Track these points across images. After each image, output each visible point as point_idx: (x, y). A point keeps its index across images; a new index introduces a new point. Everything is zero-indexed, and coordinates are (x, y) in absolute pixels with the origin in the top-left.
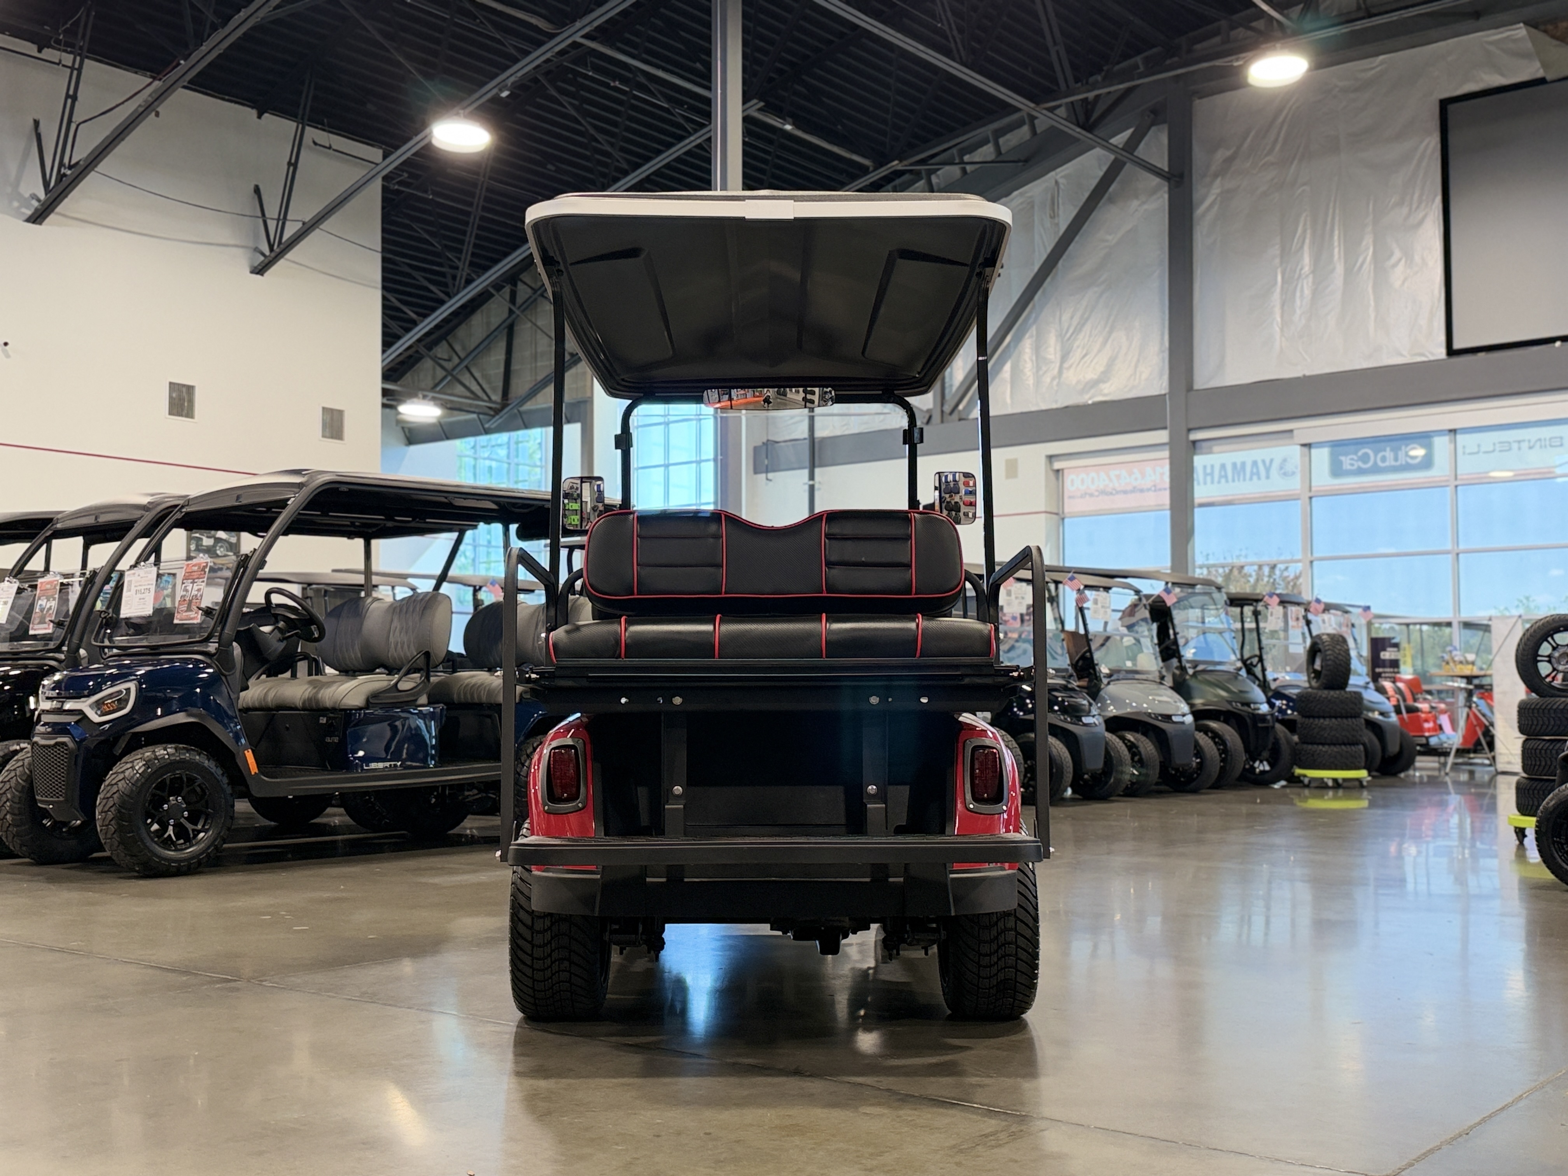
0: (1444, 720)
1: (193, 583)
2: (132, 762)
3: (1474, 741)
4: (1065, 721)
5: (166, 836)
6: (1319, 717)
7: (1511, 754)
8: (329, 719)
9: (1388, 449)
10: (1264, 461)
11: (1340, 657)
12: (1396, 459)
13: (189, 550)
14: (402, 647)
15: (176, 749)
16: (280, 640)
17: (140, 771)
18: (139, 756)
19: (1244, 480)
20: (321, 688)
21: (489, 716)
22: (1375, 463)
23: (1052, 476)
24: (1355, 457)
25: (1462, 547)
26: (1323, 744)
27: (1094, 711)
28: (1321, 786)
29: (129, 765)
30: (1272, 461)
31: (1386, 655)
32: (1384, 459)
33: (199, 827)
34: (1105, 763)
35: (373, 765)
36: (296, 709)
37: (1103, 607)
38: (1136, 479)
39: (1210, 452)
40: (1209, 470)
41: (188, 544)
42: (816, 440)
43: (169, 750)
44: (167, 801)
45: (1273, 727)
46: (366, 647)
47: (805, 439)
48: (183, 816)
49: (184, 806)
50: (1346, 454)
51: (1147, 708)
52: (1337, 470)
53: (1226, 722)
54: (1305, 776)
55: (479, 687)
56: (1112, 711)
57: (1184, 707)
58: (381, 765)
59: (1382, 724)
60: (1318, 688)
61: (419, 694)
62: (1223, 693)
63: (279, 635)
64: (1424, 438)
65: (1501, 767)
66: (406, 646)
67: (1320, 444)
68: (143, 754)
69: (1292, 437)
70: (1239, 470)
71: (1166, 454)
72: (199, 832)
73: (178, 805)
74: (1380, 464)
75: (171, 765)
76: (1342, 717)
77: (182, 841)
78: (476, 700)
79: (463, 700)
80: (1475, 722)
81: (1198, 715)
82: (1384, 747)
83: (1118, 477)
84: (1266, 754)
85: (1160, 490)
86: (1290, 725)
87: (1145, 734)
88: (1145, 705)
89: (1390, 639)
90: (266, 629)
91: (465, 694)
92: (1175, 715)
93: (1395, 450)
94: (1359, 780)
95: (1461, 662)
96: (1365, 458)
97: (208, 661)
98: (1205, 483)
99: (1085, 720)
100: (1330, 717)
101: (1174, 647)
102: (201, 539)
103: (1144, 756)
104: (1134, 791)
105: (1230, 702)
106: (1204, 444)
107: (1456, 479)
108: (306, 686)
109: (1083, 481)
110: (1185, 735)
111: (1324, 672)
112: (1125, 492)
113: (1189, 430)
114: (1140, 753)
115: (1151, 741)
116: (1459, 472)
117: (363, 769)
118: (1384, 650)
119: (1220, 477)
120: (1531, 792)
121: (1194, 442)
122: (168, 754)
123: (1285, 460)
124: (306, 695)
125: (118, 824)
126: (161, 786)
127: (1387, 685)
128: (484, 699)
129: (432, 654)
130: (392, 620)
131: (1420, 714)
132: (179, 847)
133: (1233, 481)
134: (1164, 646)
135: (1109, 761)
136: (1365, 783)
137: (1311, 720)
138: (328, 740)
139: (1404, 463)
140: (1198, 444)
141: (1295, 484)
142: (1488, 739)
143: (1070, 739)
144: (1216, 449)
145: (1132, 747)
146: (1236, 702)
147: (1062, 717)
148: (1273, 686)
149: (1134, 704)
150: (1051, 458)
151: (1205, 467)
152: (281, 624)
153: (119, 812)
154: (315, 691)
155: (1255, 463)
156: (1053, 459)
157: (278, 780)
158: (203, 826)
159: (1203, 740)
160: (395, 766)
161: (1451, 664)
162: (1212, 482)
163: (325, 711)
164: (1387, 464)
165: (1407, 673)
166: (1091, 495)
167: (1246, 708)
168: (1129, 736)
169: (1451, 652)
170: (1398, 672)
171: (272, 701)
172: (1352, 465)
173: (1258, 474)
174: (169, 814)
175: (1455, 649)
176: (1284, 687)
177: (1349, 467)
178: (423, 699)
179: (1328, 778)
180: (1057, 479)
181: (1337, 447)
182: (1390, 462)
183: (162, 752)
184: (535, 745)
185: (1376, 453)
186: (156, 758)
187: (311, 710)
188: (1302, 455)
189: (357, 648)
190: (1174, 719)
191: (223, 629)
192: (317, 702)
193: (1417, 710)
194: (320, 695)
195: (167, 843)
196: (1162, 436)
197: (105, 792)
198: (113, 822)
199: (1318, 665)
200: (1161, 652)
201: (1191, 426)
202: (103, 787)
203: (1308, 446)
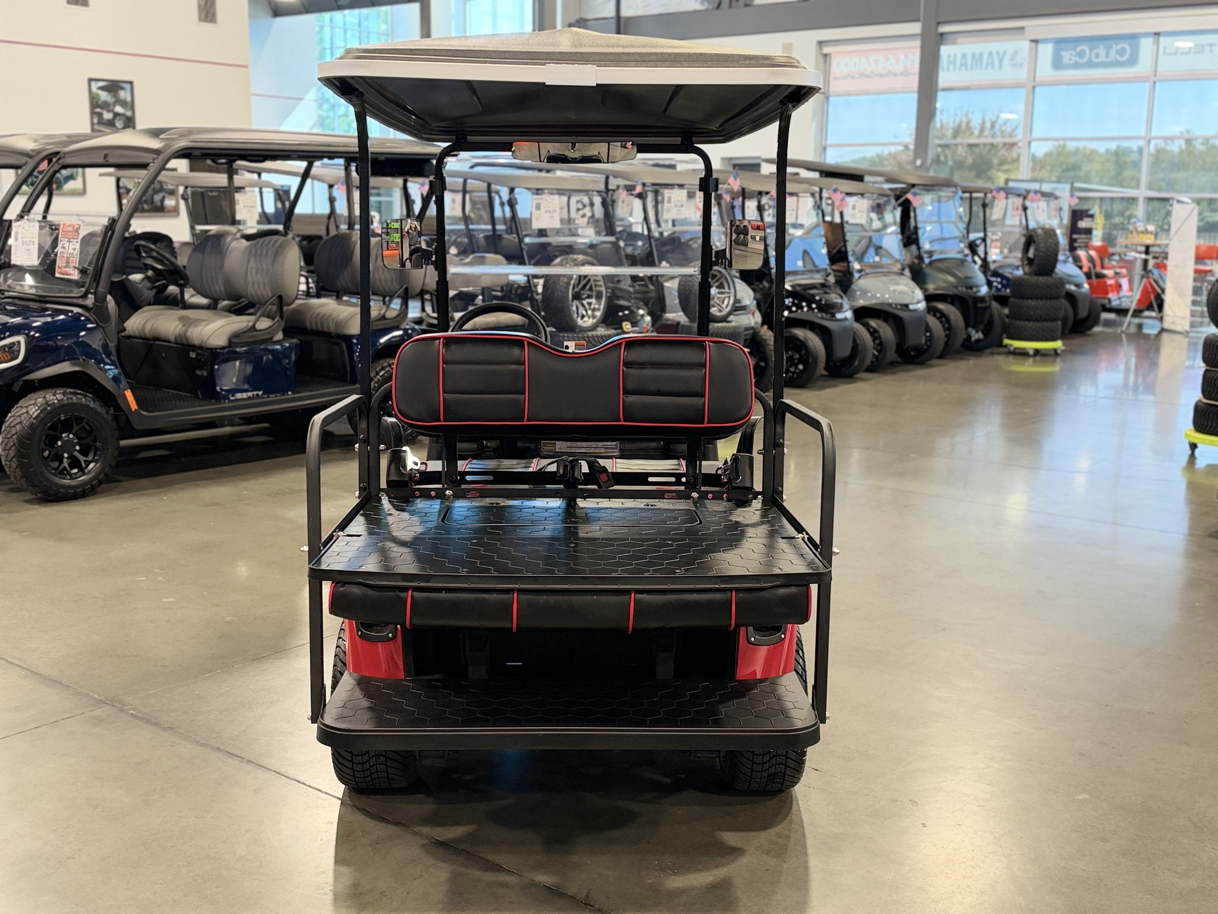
0: (1124, 282)
1: (69, 242)
2: (27, 407)
3: (1147, 303)
4: (822, 318)
5: (61, 468)
6: (1028, 298)
7: (1176, 316)
8: (198, 355)
9: (1102, 47)
10: (998, 53)
11: (1051, 249)
12: (1107, 56)
13: (92, 124)
14: (259, 286)
15: (64, 394)
16: (149, 289)
17: (34, 416)
18: (33, 402)
19: (981, 68)
20: (189, 326)
21: (338, 344)
22: (1090, 58)
23: (821, 59)
24: (1073, 53)
25: (1154, 133)
26: (1028, 320)
27: (846, 306)
28: (1023, 354)
29: (24, 410)
30: (1005, 53)
31: (1083, 224)
32: (1097, 55)
33: (90, 458)
34: (853, 348)
35: (239, 396)
36: (169, 342)
37: (859, 211)
38: (891, 64)
39: (954, 43)
40: (952, 59)
41: (92, 119)
42: (622, 20)
43: (58, 396)
44: (60, 438)
45: (989, 307)
46: (228, 283)
47: (612, 18)
48: (75, 450)
49: (76, 441)
50: (1066, 50)
51: (888, 299)
52: (1058, 64)
53: (952, 303)
54: (1011, 345)
55: (328, 318)
56: (861, 303)
57: (919, 294)
58: (245, 395)
59: (1075, 294)
60: (1030, 274)
61: (275, 332)
62: (951, 279)
63: (149, 284)
64: (1133, 38)
65: (1166, 325)
66: (261, 285)
67: (1046, 41)
68: (36, 399)
69: (1023, 33)
70: (977, 59)
71: (918, 43)
72: (90, 462)
73: (70, 441)
74: (1094, 60)
75: (62, 408)
76: (1046, 298)
77: (76, 471)
78: (326, 330)
79: (314, 327)
80: (1150, 289)
81: (929, 298)
82: (1076, 313)
83: (876, 62)
84: (981, 327)
85: (911, 74)
86: (1002, 300)
87: (886, 321)
88: (887, 296)
89: (1087, 211)
90: (137, 277)
91: (316, 324)
92: (912, 304)
93: (1108, 49)
94: (1055, 350)
95: (1142, 232)
96: (1081, 54)
97: (87, 314)
98: (948, 69)
99: (839, 316)
100: (1037, 298)
101: (914, 236)
102: (101, 114)
103: (883, 339)
104: (873, 368)
105: (956, 287)
106: (950, 36)
107: (1155, 75)
108: (178, 323)
109: (846, 64)
110: (919, 319)
111: (1036, 261)
112: (881, 75)
113: (939, 23)
114: (879, 337)
115: (890, 326)
116: (1159, 69)
117: (229, 399)
118: (1081, 219)
119: (961, 65)
120: (1207, 415)
121: (942, 35)
122: (57, 399)
123: (1015, 53)
124: (177, 331)
125: (18, 461)
126: (53, 427)
127: (1082, 253)
128: (332, 329)
129: (284, 296)
130: (249, 262)
131: (1106, 279)
132: (74, 476)
133: (972, 68)
134: (906, 235)
135: (856, 348)
136: (1059, 352)
137: (1021, 301)
138: (198, 372)
139: (1113, 59)
140: (945, 36)
141: (1022, 74)
142: (1159, 301)
143: (824, 333)
144: (959, 40)
145: (874, 333)
146: (961, 287)
147: (819, 315)
148: (992, 267)
149: (878, 295)
150: (821, 43)
151: (949, 56)
152: (150, 273)
153: (19, 451)
154: (184, 328)
155: (991, 54)
156: (823, 44)
157: (156, 414)
158: (94, 457)
159: (933, 322)
160: (258, 395)
161: (1135, 233)
162: (954, 69)
163: (193, 347)
164: (1099, 60)
165: (1097, 240)
166: (853, 77)
167: (969, 291)
168: (873, 323)
169: (1135, 223)
170: (1090, 239)
171: (149, 332)
172: (1070, 59)
173: (992, 64)
174: (63, 449)
175: (1139, 221)
176: (1001, 267)
177: (1067, 61)
178: (279, 336)
179: (1030, 349)
180: (825, 61)
181: (1060, 43)
182: (1102, 58)
183: (52, 397)
184: (378, 370)
185: (1091, 50)
186: (47, 403)
187: (183, 344)
188: (1031, 49)
189: (220, 281)
190: (912, 307)
191: (97, 286)
192: (187, 338)
193: (1103, 276)
194: (189, 334)
195: (63, 473)
196: (915, 28)
197: (5, 432)
198: (14, 459)
199: (1031, 254)
200: (902, 240)
201: (940, 20)
202: (3, 427)
203: (1036, 41)
